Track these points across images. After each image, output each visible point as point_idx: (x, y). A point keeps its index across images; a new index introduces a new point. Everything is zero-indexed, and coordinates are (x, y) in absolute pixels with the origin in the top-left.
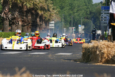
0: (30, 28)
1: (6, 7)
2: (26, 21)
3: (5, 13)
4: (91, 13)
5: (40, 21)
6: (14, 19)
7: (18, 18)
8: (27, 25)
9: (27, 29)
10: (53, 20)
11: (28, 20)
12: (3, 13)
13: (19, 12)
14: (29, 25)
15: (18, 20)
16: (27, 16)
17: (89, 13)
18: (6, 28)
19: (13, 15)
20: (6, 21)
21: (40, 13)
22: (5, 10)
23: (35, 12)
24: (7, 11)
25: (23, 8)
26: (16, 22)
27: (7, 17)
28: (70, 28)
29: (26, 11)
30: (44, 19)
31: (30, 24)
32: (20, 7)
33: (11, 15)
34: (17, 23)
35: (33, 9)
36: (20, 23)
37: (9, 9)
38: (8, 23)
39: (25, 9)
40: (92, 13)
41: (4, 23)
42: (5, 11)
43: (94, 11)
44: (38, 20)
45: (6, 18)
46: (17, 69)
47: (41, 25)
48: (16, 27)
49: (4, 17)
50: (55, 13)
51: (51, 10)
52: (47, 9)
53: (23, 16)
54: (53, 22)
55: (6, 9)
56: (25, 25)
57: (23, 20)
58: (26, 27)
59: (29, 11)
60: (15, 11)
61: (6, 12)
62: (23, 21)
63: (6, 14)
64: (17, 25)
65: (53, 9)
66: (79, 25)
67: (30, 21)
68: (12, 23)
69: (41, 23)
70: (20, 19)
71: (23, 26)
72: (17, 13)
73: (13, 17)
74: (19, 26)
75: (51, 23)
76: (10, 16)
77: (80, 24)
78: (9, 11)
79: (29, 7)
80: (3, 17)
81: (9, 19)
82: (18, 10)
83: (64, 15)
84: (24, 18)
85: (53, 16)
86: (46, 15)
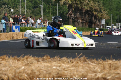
0: (88, 24)
1: (70, 10)
2: (85, 19)
3: (69, 14)
5: (95, 19)
6: (76, 18)
7: (79, 18)
8: (86, 22)
9: (86, 25)
10: (104, 19)
12: (68, 14)
13: (80, 13)
16: (85, 16)
19: (75, 15)
20: (70, 20)
21: (95, 13)
22: (70, 12)
25: (82, 10)
26: (77, 20)
27: (71, 17)
28: (117, 24)
30: (97, 18)
32: (80, 9)
35: (90, 11)
36: (80, 21)
37: (72, 11)
38: (72, 21)
39: (84, 11)
44: (93, 18)
46: (76, 54)
47: (95, 22)
48: (78, 24)
50: (106, 13)
51: (102, 11)
54: (104, 20)
56: (84, 22)
58: (85, 24)
59: (87, 12)
60: (77, 13)
62: (82, 19)
63: (70, 15)
64: (78, 22)
65: (104, 10)
67: (87, 19)
68: (75, 21)
69: (96, 21)
71: (82, 23)
74: (80, 23)
75: (103, 20)
76: (73, 16)
78: (73, 13)
79: (87, 10)
80: (68, 17)
81: (72, 18)
82: (79, 12)
83: (112, 15)
84: (83, 17)
85: (104, 16)
86: (99, 15)
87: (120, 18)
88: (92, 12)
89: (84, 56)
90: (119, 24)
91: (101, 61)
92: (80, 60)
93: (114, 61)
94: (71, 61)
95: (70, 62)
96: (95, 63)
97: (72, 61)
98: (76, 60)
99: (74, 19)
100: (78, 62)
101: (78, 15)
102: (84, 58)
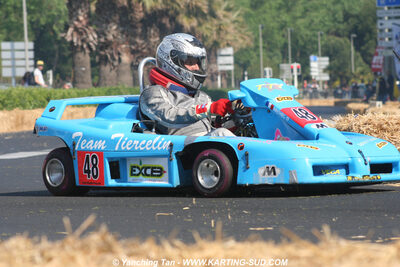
1: (80, 12)
2: (145, 51)
3: (76, 29)
4: (347, 16)
6: (104, 46)
7: (118, 44)
10: (228, 45)
11: (149, 49)
12: (71, 30)
13: (121, 24)
15: (119, 49)
16: (145, 36)
17: (340, 16)
18: (82, 78)
19: (101, 34)
20: (80, 55)
21: (187, 23)
22: (78, 20)
23: (170, 21)
24: (84, 23)
25: (132, 11)
26: (112, 55)
27: (83, 41)
28: (285, 67)
29: (142, 21)
32: (123, 8)
33: (96, 36)
34: (114, 59)
35: (164, 13)
36: (126, 58)
37: (89, 15)
38: (88, 58)
39: (139, 15)
40: (352, 16)
41: (76, 60)
42: (76, 23)
43: (357, 10)
45: (80, 44)
48: (113, 72)
49: (75, 40)
50: (234, 22)
51: (220, 12)
52: (206, 12)
53: (135, 35)
54: (230, 51)
55: (81, 18)
57: (133, 47)
60: (108, 22)
61: (79, 26)
62: (133, 52)
63: (81, 34)
64: (116, 63)
65: (228, 9)
66: (312, 57)
68: (100, 59)
70: (124, 46)
72: (115, 27)
73: (102, 40)
74: (123, 68)
75: (223, 52)
76: (92, 37)
77: (315, 52)
78: (90, 24)
79: (152, 9)
80: (72, 42)
81: (89, 47)
82: (117, 18)
83: (262, 28)
84: (138, 40)
85: (227, 33)
86: (207, 29)
87: (295, 42)
88: (173, 19)
89: (104, 228)
90: (296, 65)
91: (173, 245)
92: (85, 249)
93: (232, 248)
94: (42, 254)
95: (38, 259)
96: (149, 258)
97: (47, 254)
98: (67, 248)
99: (96, 53)
100: (72, 259)
101: (115, 33)
102: (103, 238)
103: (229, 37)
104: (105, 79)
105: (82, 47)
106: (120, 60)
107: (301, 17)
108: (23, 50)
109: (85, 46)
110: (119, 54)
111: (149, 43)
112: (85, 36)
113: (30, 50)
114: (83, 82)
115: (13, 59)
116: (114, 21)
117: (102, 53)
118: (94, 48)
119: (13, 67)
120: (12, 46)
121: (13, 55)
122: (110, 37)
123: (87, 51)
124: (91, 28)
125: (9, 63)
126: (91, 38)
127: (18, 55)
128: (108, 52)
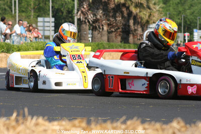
0: (120, 35)
1: (84, 3)
2: (114, 24)
3: (82, 12)
5: (134, 24)
6: (96, 21)
7: (102, 21)
8: (115, 31)
9: (116, 37)
10: (154, 23)
11: (116, 24)
12: (80, 12)
13: (104, 10)
14: (119, 30)
15: (102, 23)
16: (114, 17)
18: (84, 37)
19: (95, 15)
20: (84, 26)
21: (134, 10)
22: (83, 8)
23: (126, 9)
24: (87, 9)
25: (109, 4)
26: (99, 26)
27: (86, 18)
29: (113, 9)
30: (140, 20)
31: (119, 28)
32: (105, 2)
33: (92, 16)
34: (100, 28)
35: (124, 5)
36: (105, 28)
37: (89, 5)
38: (88, 27)
39: (112, 6)
41: (82, 28)
42: (82, 9)
44: (131, 22)
45: (84, 20)
47: (135, 30)
48: (99, 35)
49: (81, 18)
50: (157, 11)
51: (151, 6)
53: (110, 17)
55: (85, 7)
56: (113, 31)
57: (108, 22)
58: (113, 34)
59: (119, 7)
60: (98, 9)
61: (84, 10)
62: (109, 25)
63: (84, 15)
64: (101, 30)
65: (155, 4)
66: (195, 30)
67: (119, 24)
68: (93, 28)
69: (136, 28)
70: (104, 22)
71: (109, 32)
72: (101, 12)
73: (95, 18)
74: (104, 33)
75: (151, 26)
77: (195, 27)
78: (89, 10)
79: (118, 2)
81: (89, 22)
82: (102, 7)
83: (169, 14)
84: (111, 19)
85: (154, 16)
86: (144, 14)
87: (185, 22)
88: (128, 8)
90: (187, 34)
99: (91, 25)
101: (101, 15)
103: (154, 18)
104: (95, 38)
105: (85, 21)
106: (103, 29)
107: (188, 9)
108: (49, 22)
109: (86, 21)
110: (103, 25)
111: (116, 20)
112: (86, 16)
113: (52, 22)
114: (85, 40)
115: (44, 26)
116: (101, 9)
117: (94, 25)
118: (91, 22)
119: (44, 30)
120: (44, 20)
121: (44, 24)
122: (98, 17)
123: (88, 24)
124: (90, 12)
125: (41, 28)
126: (90, 17)
127: (47, 24)
128: (97, 24)
